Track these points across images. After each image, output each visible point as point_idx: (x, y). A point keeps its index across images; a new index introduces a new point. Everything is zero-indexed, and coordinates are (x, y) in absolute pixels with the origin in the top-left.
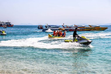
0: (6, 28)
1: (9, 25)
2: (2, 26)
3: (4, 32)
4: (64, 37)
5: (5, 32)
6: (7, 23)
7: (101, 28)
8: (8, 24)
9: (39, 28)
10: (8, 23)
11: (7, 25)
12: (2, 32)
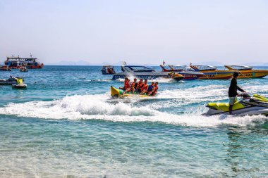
0: (25, 71)
1: (32, 65)
2: (16, 66)
3: (21, 81)
4: (153, 95)
5: (23, 81)
6: (27, 60)
7: (256, 72)
8: (32, 62)
9: (104, 72)
10: (30, 60)
11: (28, 64)
12: (16, 80)
